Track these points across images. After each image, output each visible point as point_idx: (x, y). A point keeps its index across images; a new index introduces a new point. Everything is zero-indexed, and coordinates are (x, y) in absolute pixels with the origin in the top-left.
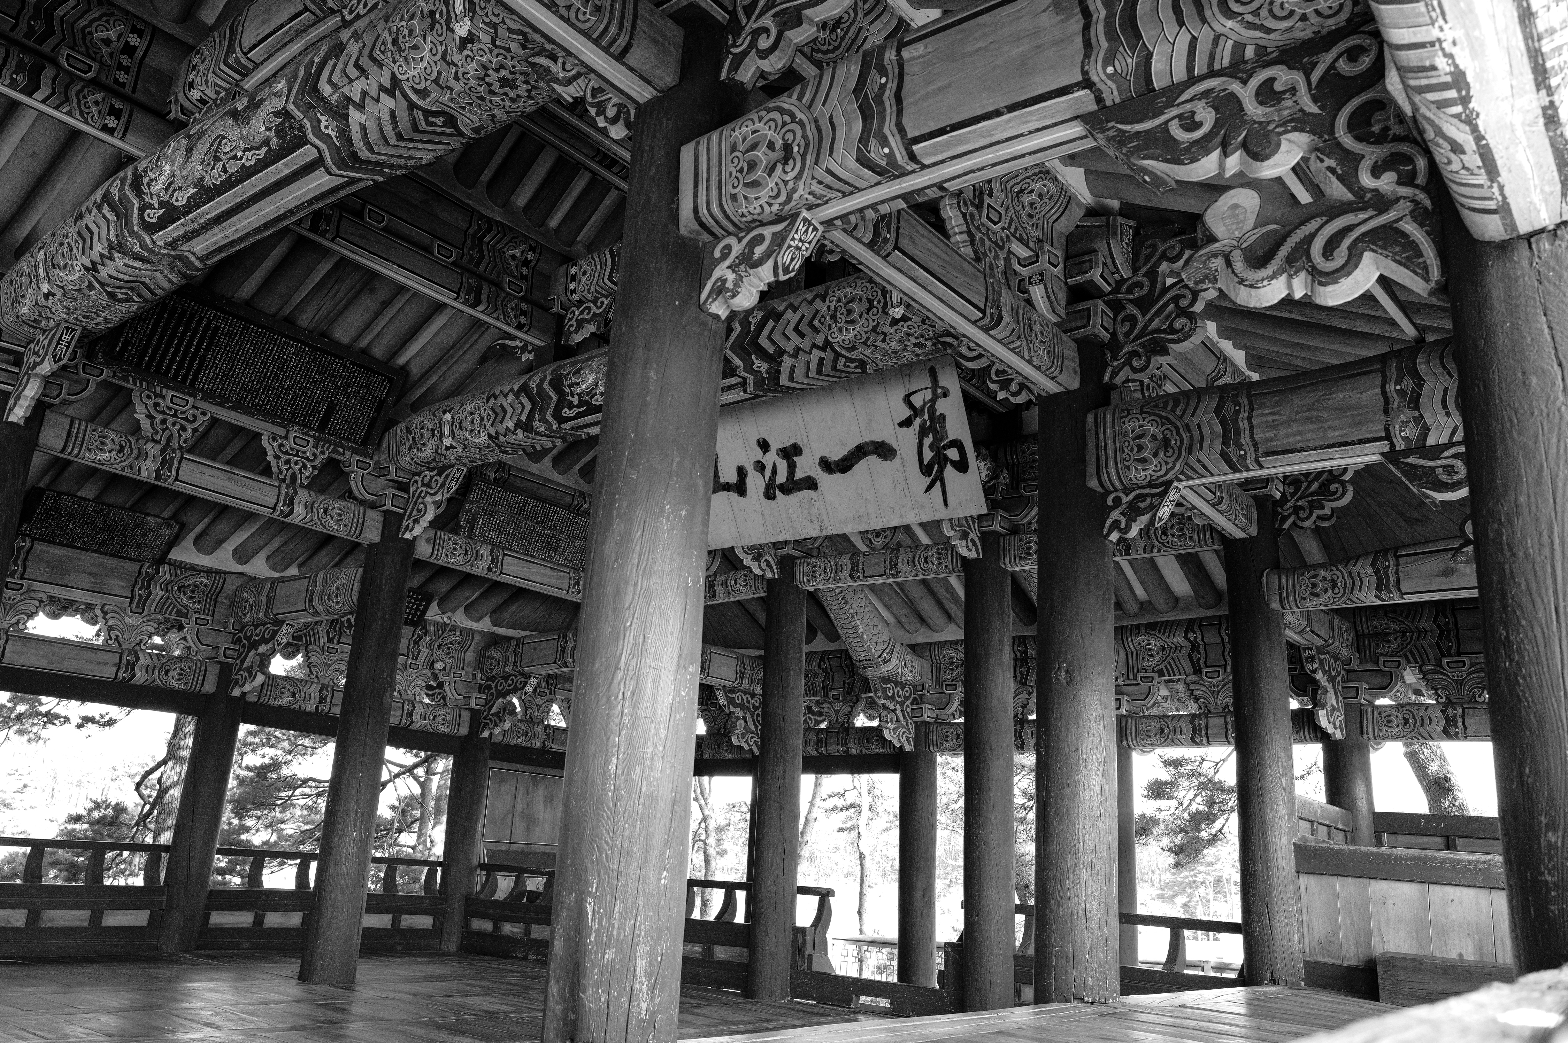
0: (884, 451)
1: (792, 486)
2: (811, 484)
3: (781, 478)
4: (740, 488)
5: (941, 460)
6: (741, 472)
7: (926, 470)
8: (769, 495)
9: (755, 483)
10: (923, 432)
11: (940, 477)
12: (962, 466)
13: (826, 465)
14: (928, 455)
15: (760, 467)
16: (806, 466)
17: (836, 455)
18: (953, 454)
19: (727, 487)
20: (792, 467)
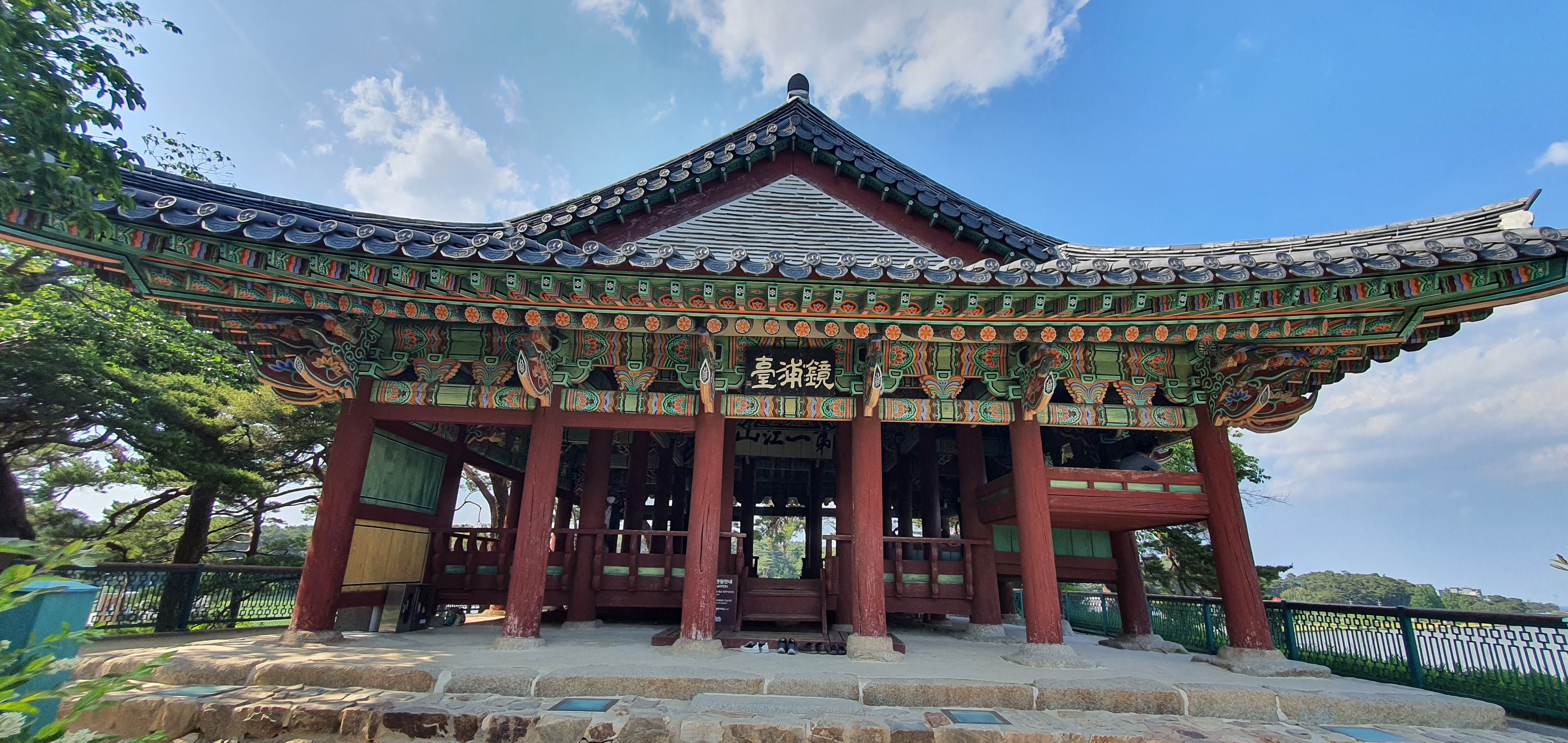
0: (808, 439)
1: (774, 442)
2: (781, 443)
3: (772, 439)
4: (756, 439)
5: (823, 444)
6: (758, 435)
7: (818, 446)
8: (766, 442)
9: (762, 439)
10: (820, 436)
11: (822, 448)
12: (829, 446)
13: (788, 439)
14: (820, 442)
15: (765, 435)
16: (780, 438)
17: (792, 437)
18: (827, 443)
19: (751, 438)
20: (776, 437)
